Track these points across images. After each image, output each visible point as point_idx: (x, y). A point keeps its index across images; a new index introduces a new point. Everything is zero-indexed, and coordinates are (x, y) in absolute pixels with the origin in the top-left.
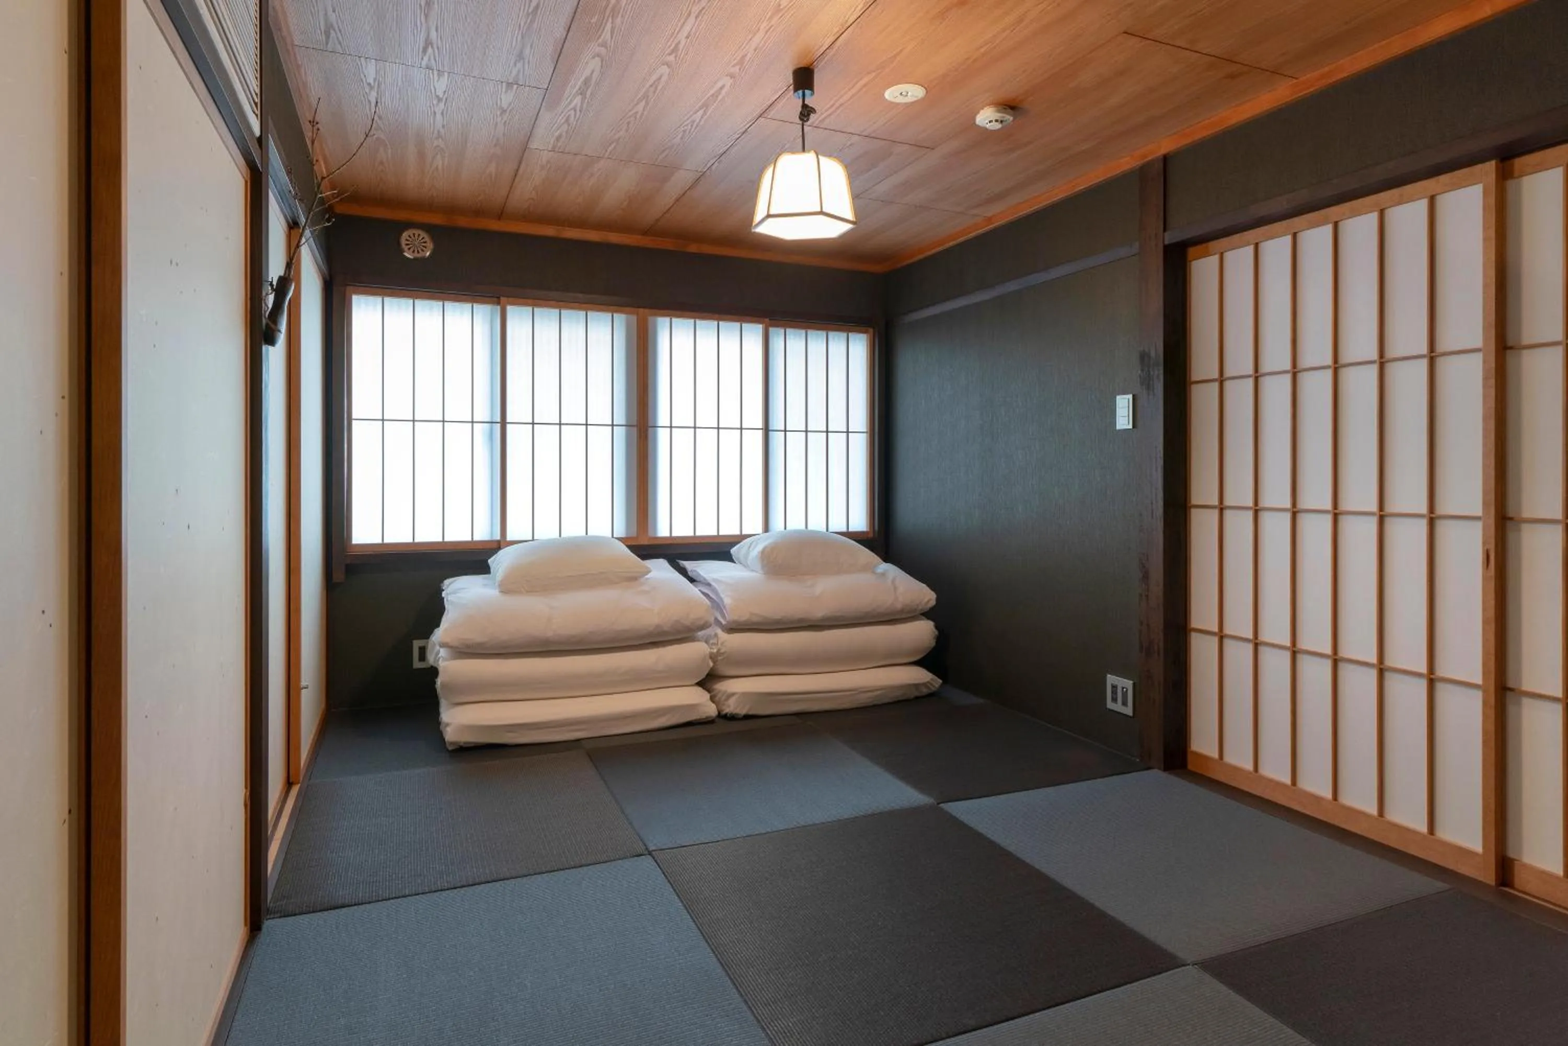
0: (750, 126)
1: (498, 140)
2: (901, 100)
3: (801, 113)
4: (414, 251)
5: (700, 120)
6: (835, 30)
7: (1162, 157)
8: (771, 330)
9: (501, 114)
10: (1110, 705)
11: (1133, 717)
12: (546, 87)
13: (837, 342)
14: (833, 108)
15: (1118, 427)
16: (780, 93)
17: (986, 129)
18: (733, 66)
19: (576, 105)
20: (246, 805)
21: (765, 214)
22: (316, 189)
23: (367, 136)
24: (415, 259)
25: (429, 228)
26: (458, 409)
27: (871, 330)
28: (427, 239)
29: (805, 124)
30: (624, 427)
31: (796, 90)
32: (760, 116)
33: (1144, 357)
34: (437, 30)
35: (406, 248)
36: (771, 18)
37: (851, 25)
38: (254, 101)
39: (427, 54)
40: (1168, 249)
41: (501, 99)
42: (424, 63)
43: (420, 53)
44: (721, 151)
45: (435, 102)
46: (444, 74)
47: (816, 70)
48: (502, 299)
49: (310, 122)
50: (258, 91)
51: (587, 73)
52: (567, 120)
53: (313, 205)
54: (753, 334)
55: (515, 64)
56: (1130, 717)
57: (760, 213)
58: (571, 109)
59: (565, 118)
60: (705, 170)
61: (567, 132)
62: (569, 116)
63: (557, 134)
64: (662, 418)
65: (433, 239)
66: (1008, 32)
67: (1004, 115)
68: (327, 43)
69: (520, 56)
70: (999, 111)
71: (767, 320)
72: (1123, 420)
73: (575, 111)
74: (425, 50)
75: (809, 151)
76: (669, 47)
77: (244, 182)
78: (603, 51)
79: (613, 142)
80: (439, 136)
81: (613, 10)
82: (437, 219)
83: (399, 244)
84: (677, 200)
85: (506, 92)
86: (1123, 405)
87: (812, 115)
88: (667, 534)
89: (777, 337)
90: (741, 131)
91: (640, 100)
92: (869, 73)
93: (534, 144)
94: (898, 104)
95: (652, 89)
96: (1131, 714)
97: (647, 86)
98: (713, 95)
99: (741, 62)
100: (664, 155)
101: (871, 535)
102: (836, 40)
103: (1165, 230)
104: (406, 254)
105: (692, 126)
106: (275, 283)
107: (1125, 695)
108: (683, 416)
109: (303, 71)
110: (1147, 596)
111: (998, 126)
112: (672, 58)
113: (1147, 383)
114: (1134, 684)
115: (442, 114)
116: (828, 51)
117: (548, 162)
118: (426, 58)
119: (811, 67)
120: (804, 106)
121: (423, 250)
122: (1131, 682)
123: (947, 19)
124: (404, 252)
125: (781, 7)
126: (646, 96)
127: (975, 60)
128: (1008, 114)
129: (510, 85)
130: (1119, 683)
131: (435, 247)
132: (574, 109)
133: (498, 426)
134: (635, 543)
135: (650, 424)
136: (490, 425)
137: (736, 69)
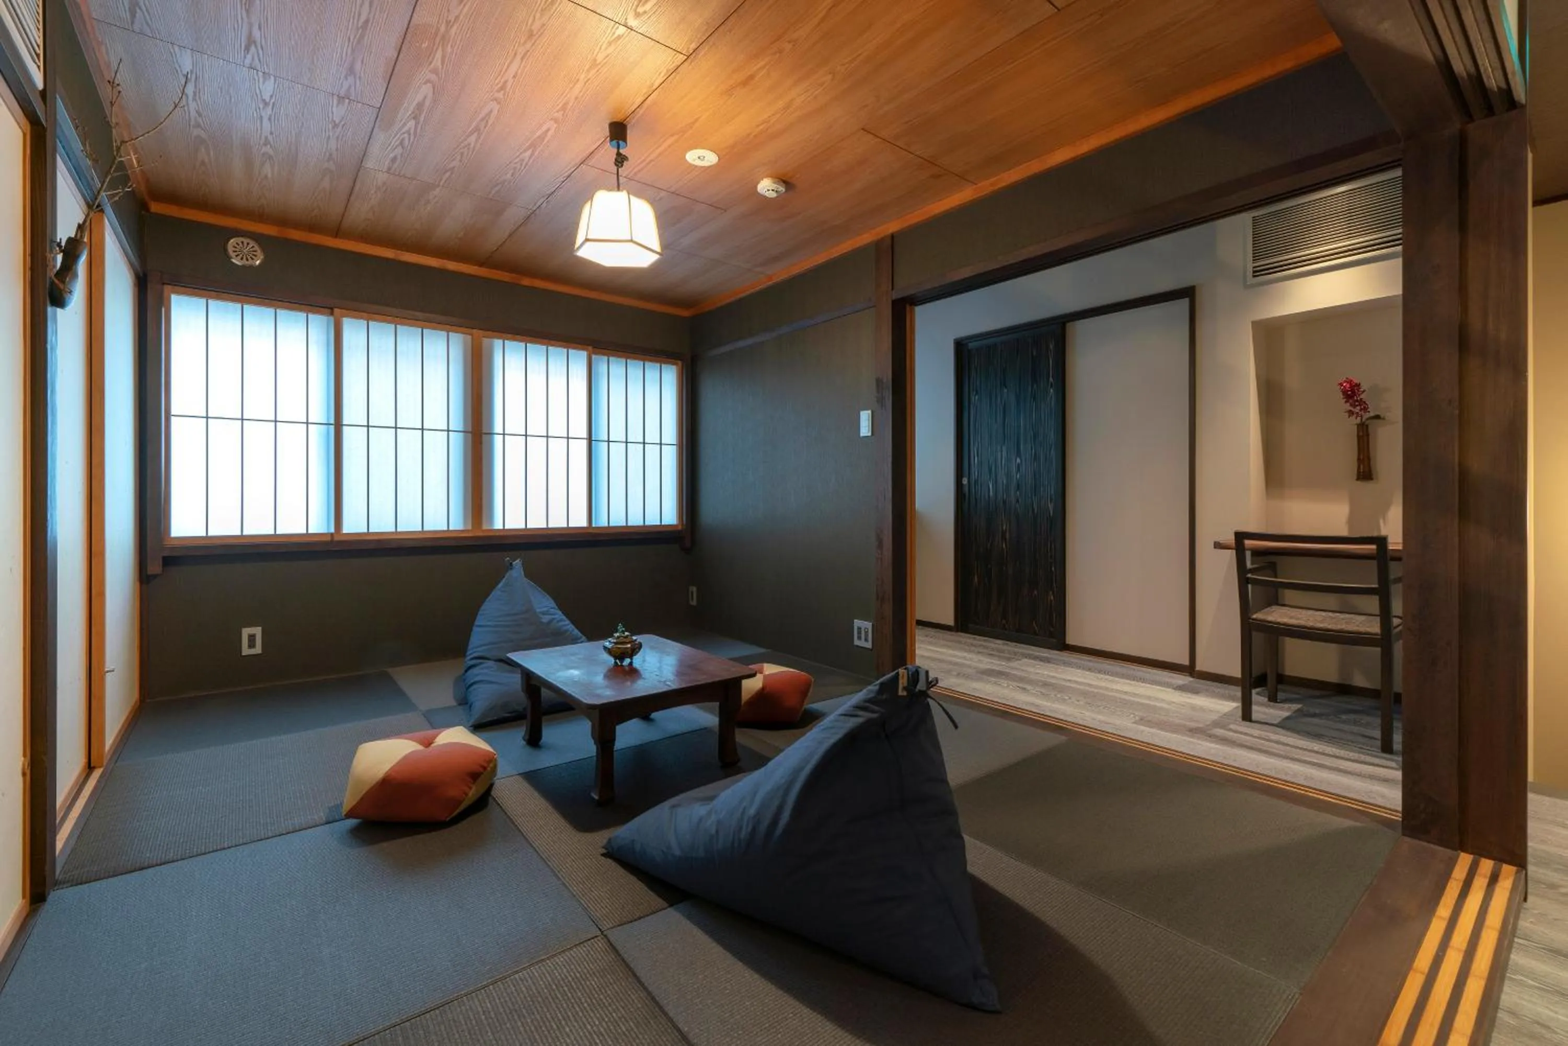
0: (574, 171)
1: (331, 155)
2: (699, 163)
3: (616, 160)
4: (242, 259)
5: (529, 161)
6: (644, 91)
7: (890, 235)
8: (593, 357)
9: (333, 128)
10: (857, 642)
11: (872, 649)
12: (379, 106)
13: (652, 370)
14: (644, 164)
15: (862, 435)
16: (598, 144)
17: (765, 197)
18: (558, 112)
19: (410, 129)
20: (24, 774)
21: (584, 238)
22: (115, 153)
23: (176, 107)
24: (243, 266)
25: (259, 239)
26: (292, 412)
27: (680, 363)
28: (257, 248)
29: (620, 169)
30: (459, 433)
31: (611, 140)
32: (582, 163)
33: (879, 382)
34: (260, 28)
35: (233, 255)
36: (588, 71)
37: (656, 89)
38: (36, 53)
39: (251, 52)
40: (894, 303)
41: (333, 113)
42: (248, 61)
43: (242, 52)
44: (549, 192)
45: (261, 106)
46: (270, 78)
47: (628, 127)
48: (336, 310)
49: (109, 82)
50: (40, 41)
51: (419, 98)
52: (401, 143)
53: (111, 167)
54: (579, 358)
55: (346, 78)
56: (870, 650)
57: (580, 239)
58: (405, 133)
59: (398, 142)
60: (534, 209)
61: (402, 155)
62: (403, 139)
63: (392, 155)
64: (495, 425)
65: (264, 250)
66: (778, 116)
67: (778, 186)
68: (133, 23)
69: (351, 71)
70: (775, 183)
71: (592, 348)
72: (865, 430)
73: (410, 134)
74: (247, 49)
75: (622, 191)
76: (498, 84)
77: (21, 134)
78: (433, 77)
79: (447, 171)
80: (267, 143)
81: (443, 37)
82: (267, 230)
83: (226, 251)
84: (510, 235)
85: (337, 106)
86: (865, 417)
87: (625, 163)
88: (500, 527)
89: (601, 363)
90: (567, 174)
91: (471, 133)
92: (672, 135)
93: (370, 164)
94: (696, 166)
95: (483, 124)
96: (870, 647)
97: (478, 119)
98: (539, 137)
99: (564, 108)
100: (497, 189)
101: (680, 528)
102: (645, 100)
103: (893, 289)
104: (234, 261)
105: (521, 165)
106: (63, 244)
107: (866, 633)
108: (515, 424)
109: (103, 49)
110: (881, 559)
111: (774, 195)
112: (500, 95)
113: (881, 401)
114: (873, 625)
115: (270, 119)
116: (638, 109)
117: (384, 183)
118: (249, 57)
119: (625, 122)
120: (619, 154)
121: (252, 259)
122: (871, 624)
123: (733, 96)
124: (232, 258)
125: (598, 62)
126: (477, 129)
127: (755, 136)
128: (781, 186)
129: (341, 99)
130: (863, 625)
131: (266, 257)
132: (408, 132)
133: (332, 428)
134: (470, 535)
135: (484, 431)
136: (325, 427)
137: (559, 115)
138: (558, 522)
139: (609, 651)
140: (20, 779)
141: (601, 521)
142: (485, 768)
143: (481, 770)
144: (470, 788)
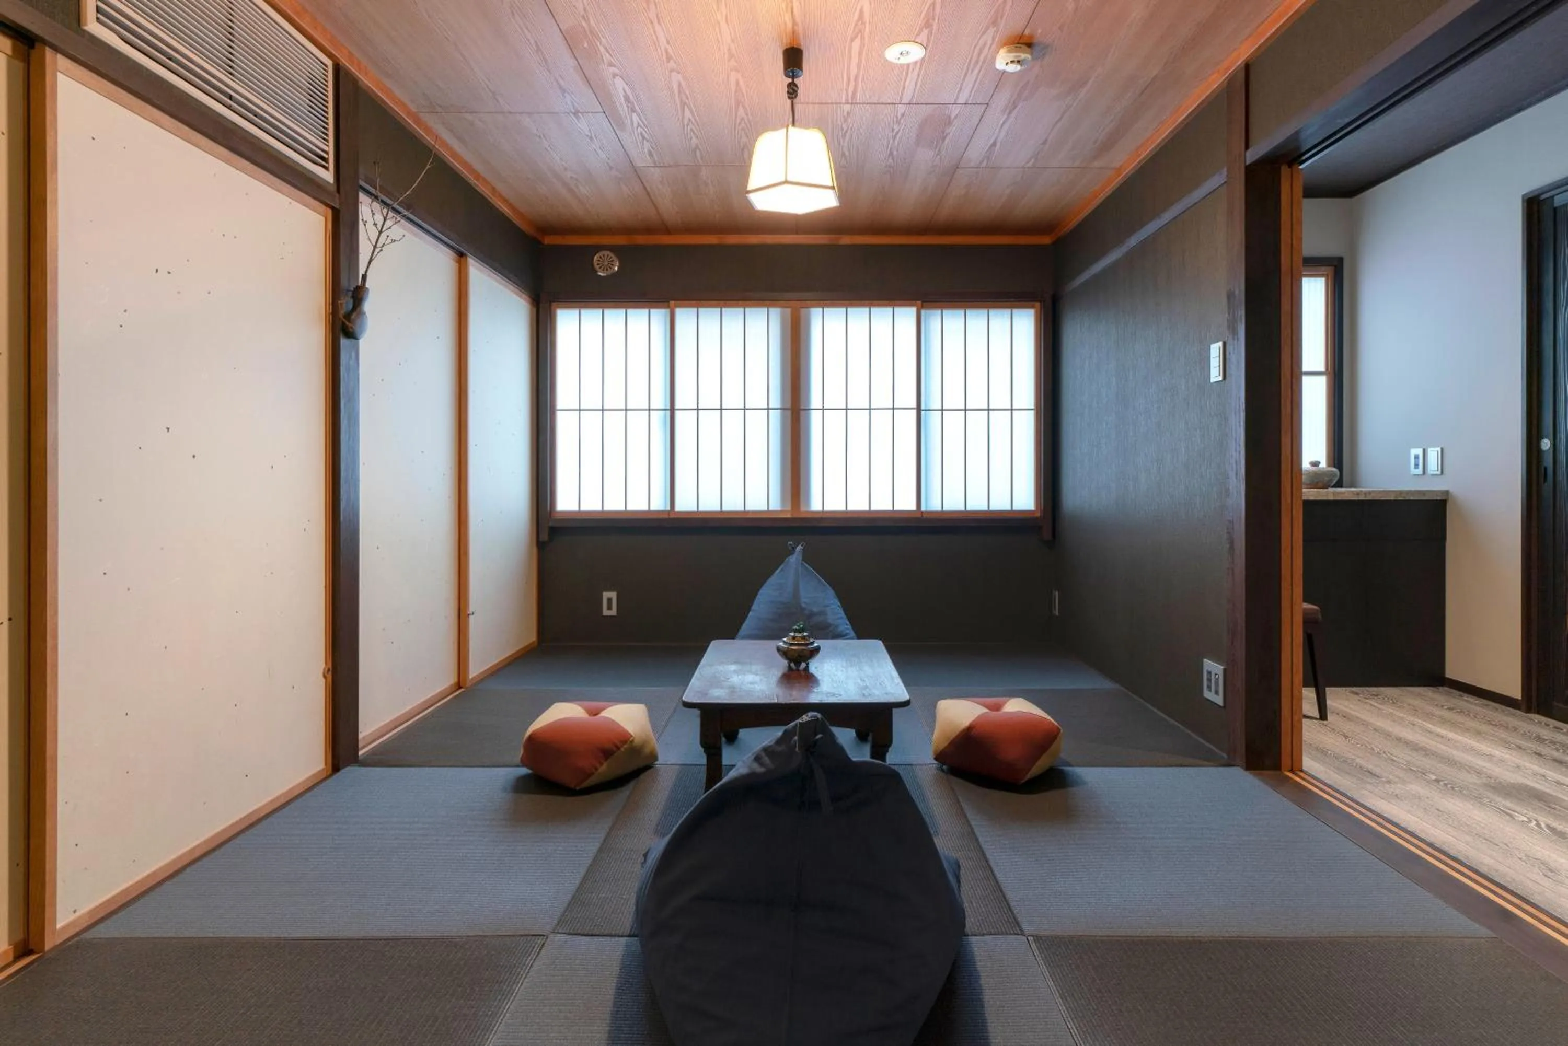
1: (608, 164)
2: (904, 60)
3: (789, 92)
4: (605, 270)
7: (1243, 65)
8: (923, 312)
9: (591, 140)
10: (1206, 693)
11: (1224, 707)
12: (602, 111)
13: (1000, 319)
15: (1212, 380)
18: (730, 61)
19: (638, 122)
20: (325, 677)
24: (607, 276)
25: (612, 248)
26: (638, 399)
27: (1038, 304)
28: (614, 258)
29: (793, 100)
30: (779, 411)
31: (787, 71)
33: (1230, 296)
35: (597, 267)
38: (321, 158)
40: (1249, 169)
41: (581, 129)
45: (539, 140)
48: (672, 303)
50: (329, 148)
51: (622, 94)
52: (643, 137)
54: (906, 316)
55: (563, 94)
56: (1220, 706)
58: (637, 128)
59: (640, 136)
61: (652, 148)
62: (641, 133)
63: (646, 151)
64: (815, 401)
65: (618, 256)
67: (1019, 54)
69: (562, 87)
70: (1009, 51)
71: (919, 302)
72: (1216, 372)
73: (642, 127)
75: (797, 126)
76: (662, 55)
77: (322, 218)
78: (615, 70)
79: (695, 150)
80: (565, 168)
81: (591, 32)
82: (620, 240)
83: (592, 265)
85: (578, 121)
86: (1216, 355)
88: (820, 509)
89: (934, 319)
91: (683, 109)
92: (852, 40)
94: (908, 65)
95: (684, 97)
96: (1221, 703)
97: (677, 94)
98: (736, 91)
99: (731, 56)
101: (1038, 515)
103: (1247, 147)
104: (600, 274)
105: (745, 123)
107: (1217, 682)
108: (835, 398)
110: (1233, 570)
112: (673, 64)
113: (1233, 326)
114: (1225, 670)
115: (551, 148)
117: (662, 177)
120: (793, 85)
121: (612, 268)
122: (1222, 667)
124: (597, 271)
126: (683, 104)
129: (576, 115)
130: (1213, 668)
131: (620, 263)
132: (639, 125)
133: (668, 413)
134: (789, 516)
135: (802, 407)
136: (664, 412)
137: (733, 63)
138: (881, 504)
139: (784, 653)
140: (322, 682)
141: (933, 504)
142: (618, 748)
143: (615, 749)
144: (601, 764)
